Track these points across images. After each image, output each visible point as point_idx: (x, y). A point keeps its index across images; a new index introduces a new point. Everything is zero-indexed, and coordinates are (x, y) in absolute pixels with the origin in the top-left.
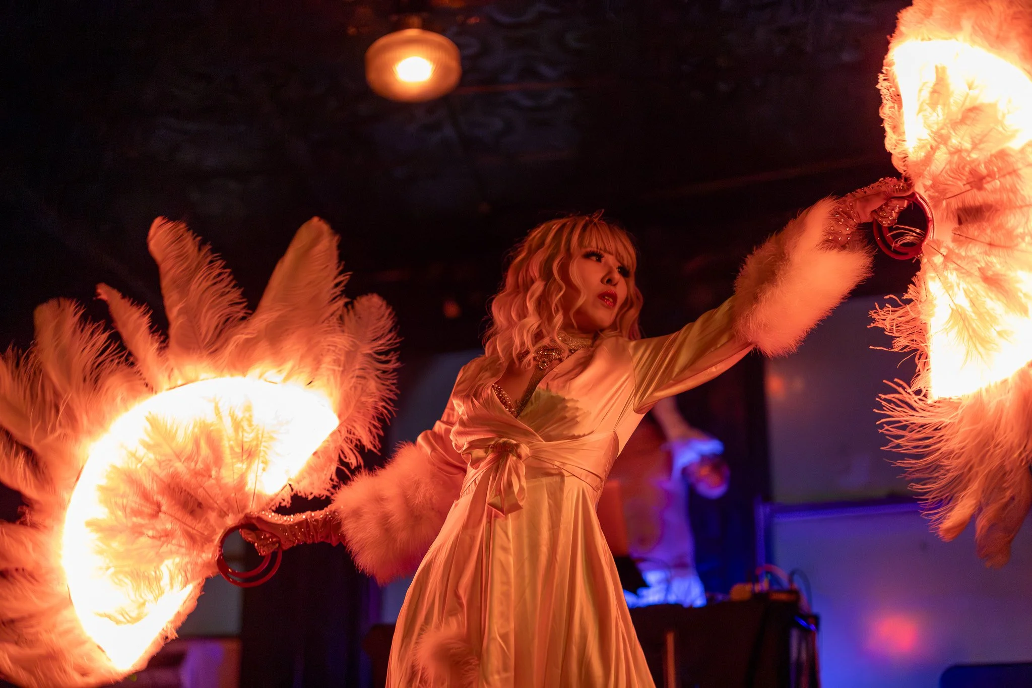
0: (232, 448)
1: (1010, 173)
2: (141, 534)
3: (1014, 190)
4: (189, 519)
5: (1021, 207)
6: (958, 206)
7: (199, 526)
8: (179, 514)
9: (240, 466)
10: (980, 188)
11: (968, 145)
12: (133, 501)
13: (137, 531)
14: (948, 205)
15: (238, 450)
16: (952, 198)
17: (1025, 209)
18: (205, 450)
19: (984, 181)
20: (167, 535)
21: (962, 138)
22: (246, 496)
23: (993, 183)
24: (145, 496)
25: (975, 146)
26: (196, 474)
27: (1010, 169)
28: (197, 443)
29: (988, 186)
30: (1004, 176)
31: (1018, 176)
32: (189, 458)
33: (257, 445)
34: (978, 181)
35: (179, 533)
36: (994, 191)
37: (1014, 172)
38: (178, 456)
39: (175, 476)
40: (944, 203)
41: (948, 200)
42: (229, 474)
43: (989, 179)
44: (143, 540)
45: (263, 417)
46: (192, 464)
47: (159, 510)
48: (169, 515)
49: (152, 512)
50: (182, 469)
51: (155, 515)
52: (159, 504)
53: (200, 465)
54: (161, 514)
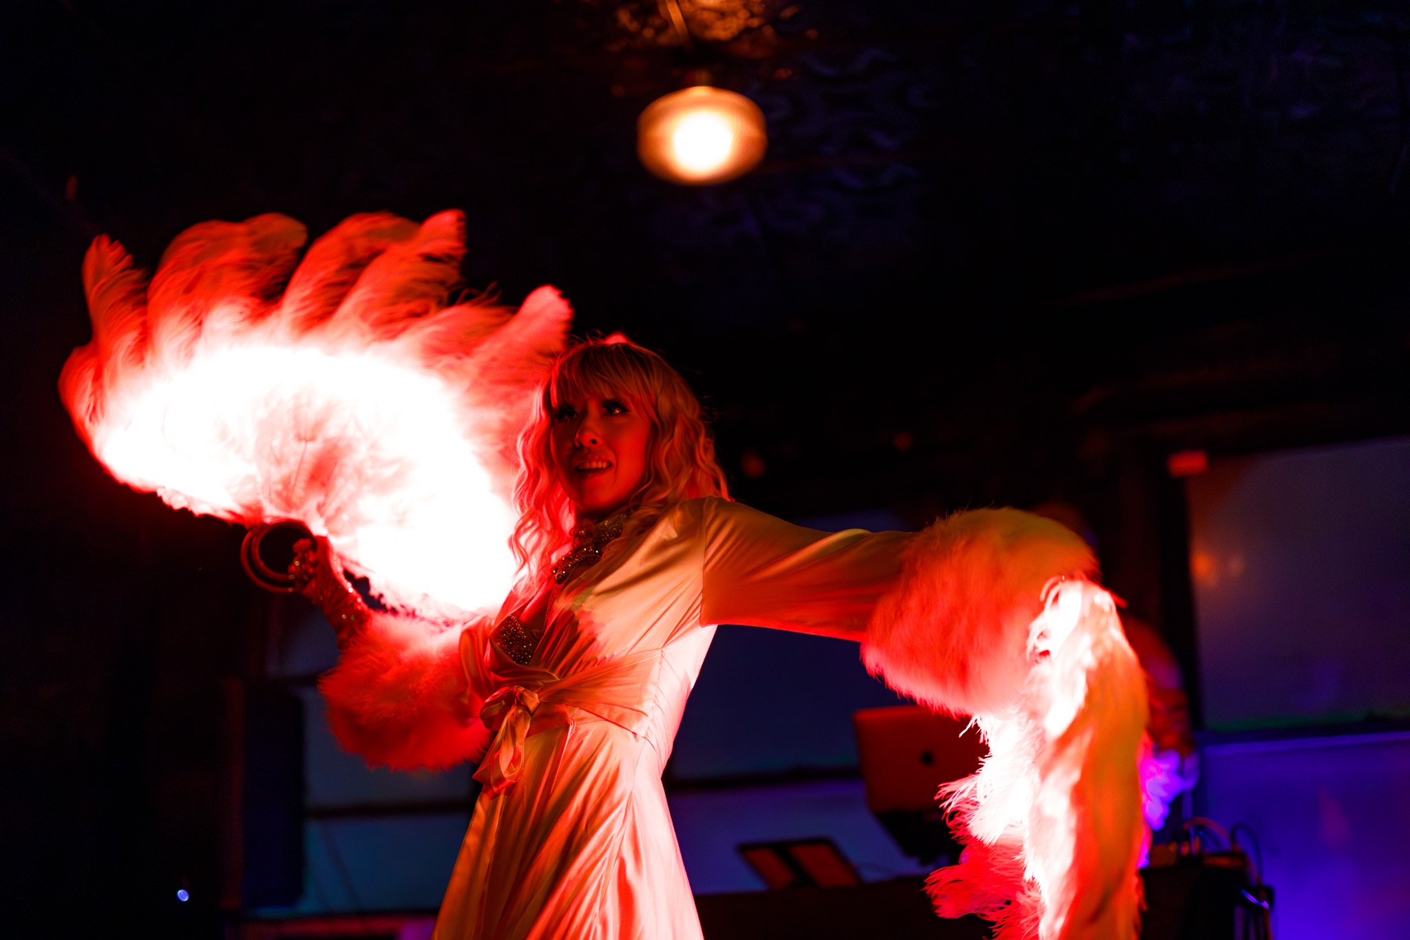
4: (304, 477)
7: (300, 487)
12: (311, 415)
18: (388, 472)
20: (279, 459)
24: (319, 425)
26: (359, 472)
28: (392, 462)
32: (374, 459)
35: (286, 469)
38: (373, 446)
39: (350, 448)
42: (368, 504)
46: (368, 464)
47: (306, 441)
48: (304, 453)
49: (303, 436)
50: (360, 454)
51: (299, 438)
52: (313, 439)
53: (369, 472)
54: (303, 443)
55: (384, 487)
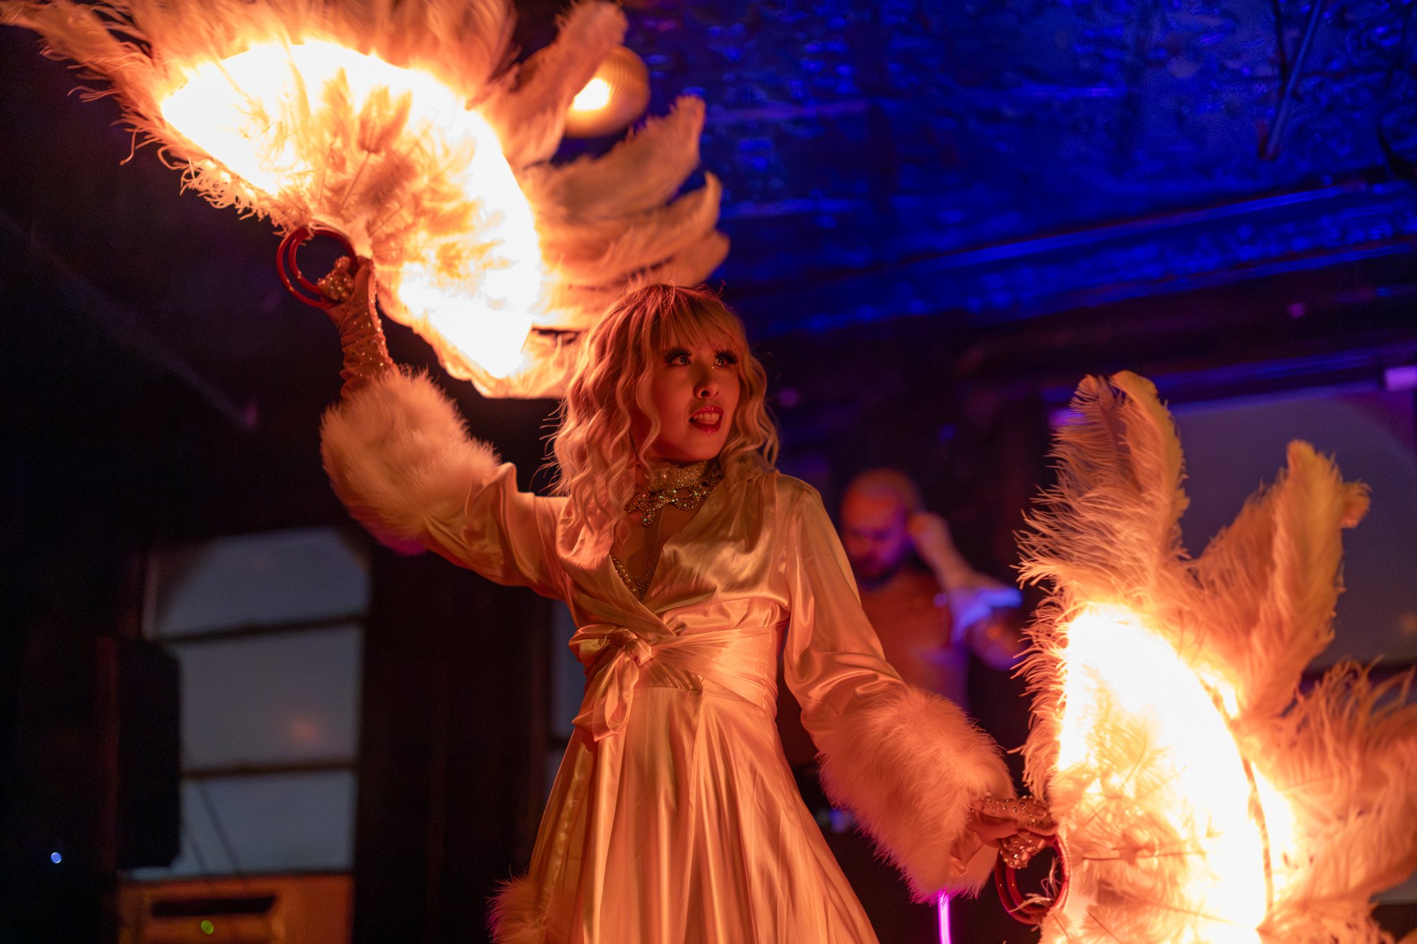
0: (453, 245)
1: (1173, 854)
2: (335, 135)
3: (1173, 880)
4: (360, 188)
5: (1177, 910)
6: (1101, 876)
7: (352, 200)
8: (365, 178)
9: (431, 254)
10: (1132, 862)
11: (1130, 792)
12: (378, 122)
13: (340, 129)
14: (1090, 869)
15: (453, 253)
16: (1097, 862)
17: (1182, 915)
18: (447, 207)
19: (1140, 853)
20: (338, 163)
21: (1127, 780)
22: (397, 261)
23: (1150, 860)
25: (1140, 796)
26: (417, 199)
27: (1176, 849)
29: (1142, 862)
30: (1166, 855)
31: (1182, 862)
32: (434, 192)
33: (459, 276)
34: (1131, 851)
35: (342, 177)
36: (1148, 872)
37: (1179, 855)
38: (436, 179)
40: (1086, 863)
41: (1093, 862)
42: (422, 240)
43: (1146, 853)
44: (328, 137)
45: (494, 282)
46: (427, 196)
47: (370, 151)
48: (365, 164)
49: (367, 142)
50: (421, 182)
51: (363, 146)
52: (376, 151)
53: (427, 204)
54: (366, 153)
55: (441, 223)
